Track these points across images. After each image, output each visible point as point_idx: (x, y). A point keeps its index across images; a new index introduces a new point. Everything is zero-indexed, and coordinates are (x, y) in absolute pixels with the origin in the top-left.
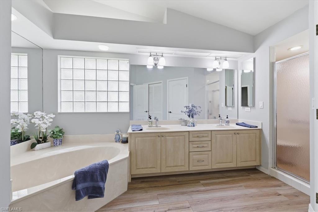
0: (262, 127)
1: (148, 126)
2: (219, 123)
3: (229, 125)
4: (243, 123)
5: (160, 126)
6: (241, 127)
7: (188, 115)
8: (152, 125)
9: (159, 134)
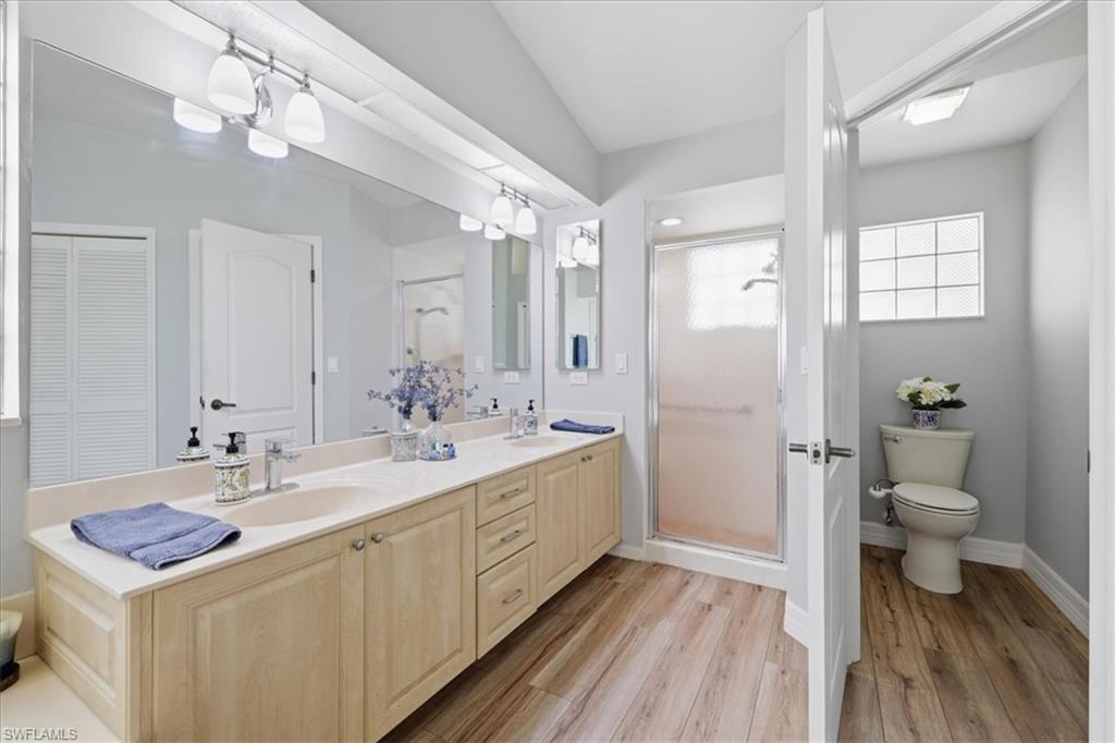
0: (624, 430)
1: (211, 497)
2: (511, 431)
3: (536, 434)
4: (566, 421)
5: (293, 486)
6: (579, 439)
7: (400, 409)
8: (247, 485)
9: (358, 535)
